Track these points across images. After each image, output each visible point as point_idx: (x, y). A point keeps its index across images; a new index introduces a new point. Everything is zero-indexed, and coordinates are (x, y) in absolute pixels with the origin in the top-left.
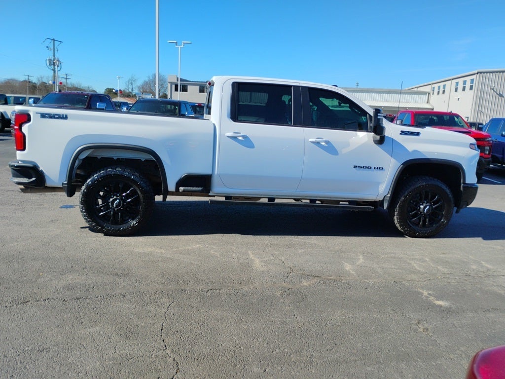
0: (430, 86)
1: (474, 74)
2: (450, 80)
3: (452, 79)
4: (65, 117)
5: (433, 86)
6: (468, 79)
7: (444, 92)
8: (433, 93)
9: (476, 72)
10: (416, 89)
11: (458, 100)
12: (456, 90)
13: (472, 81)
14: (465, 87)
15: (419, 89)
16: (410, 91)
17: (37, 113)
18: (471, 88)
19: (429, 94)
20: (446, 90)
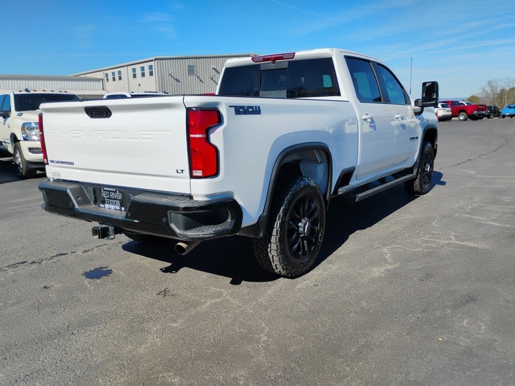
0: (103, 72)
1: (152, 61)
2: (125, 66)
3: (127, 66)
4: (256, 111)
5: (106, 72)
6: (146, 65)
7: (120, 78)
8: (108, 80)
9: (154, 58)
10: (84, 76)
11: (139, 86)
12: (135, 76)
13: (151, 67)
14: (144, 73)
15: (88, 76)
16: (76, 78)
17: (230, 106)
18: (151, 74)
19: (103, 80)
20: (122, 75)
